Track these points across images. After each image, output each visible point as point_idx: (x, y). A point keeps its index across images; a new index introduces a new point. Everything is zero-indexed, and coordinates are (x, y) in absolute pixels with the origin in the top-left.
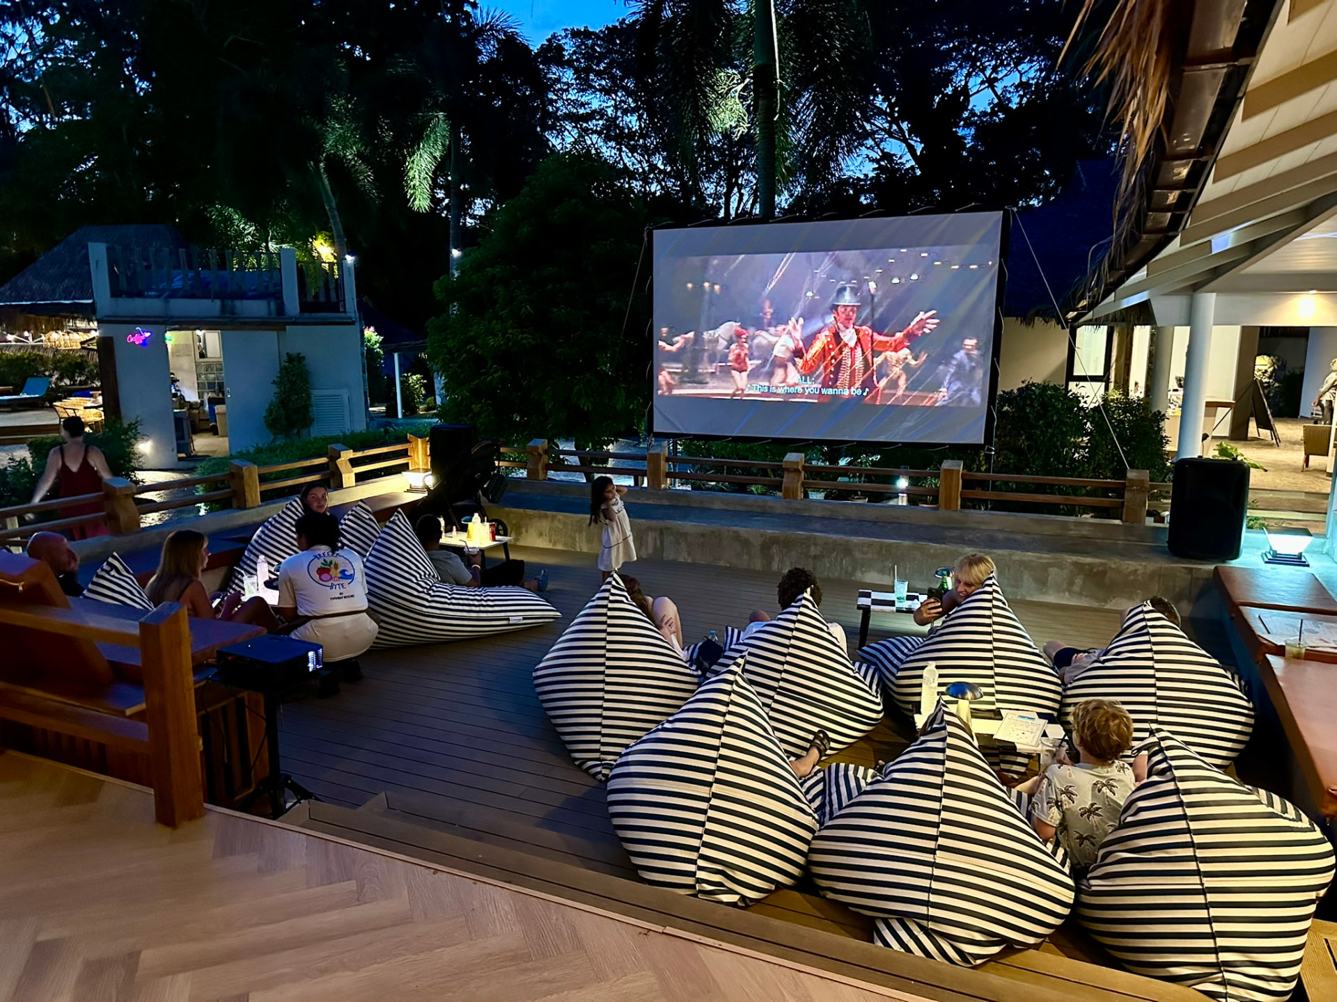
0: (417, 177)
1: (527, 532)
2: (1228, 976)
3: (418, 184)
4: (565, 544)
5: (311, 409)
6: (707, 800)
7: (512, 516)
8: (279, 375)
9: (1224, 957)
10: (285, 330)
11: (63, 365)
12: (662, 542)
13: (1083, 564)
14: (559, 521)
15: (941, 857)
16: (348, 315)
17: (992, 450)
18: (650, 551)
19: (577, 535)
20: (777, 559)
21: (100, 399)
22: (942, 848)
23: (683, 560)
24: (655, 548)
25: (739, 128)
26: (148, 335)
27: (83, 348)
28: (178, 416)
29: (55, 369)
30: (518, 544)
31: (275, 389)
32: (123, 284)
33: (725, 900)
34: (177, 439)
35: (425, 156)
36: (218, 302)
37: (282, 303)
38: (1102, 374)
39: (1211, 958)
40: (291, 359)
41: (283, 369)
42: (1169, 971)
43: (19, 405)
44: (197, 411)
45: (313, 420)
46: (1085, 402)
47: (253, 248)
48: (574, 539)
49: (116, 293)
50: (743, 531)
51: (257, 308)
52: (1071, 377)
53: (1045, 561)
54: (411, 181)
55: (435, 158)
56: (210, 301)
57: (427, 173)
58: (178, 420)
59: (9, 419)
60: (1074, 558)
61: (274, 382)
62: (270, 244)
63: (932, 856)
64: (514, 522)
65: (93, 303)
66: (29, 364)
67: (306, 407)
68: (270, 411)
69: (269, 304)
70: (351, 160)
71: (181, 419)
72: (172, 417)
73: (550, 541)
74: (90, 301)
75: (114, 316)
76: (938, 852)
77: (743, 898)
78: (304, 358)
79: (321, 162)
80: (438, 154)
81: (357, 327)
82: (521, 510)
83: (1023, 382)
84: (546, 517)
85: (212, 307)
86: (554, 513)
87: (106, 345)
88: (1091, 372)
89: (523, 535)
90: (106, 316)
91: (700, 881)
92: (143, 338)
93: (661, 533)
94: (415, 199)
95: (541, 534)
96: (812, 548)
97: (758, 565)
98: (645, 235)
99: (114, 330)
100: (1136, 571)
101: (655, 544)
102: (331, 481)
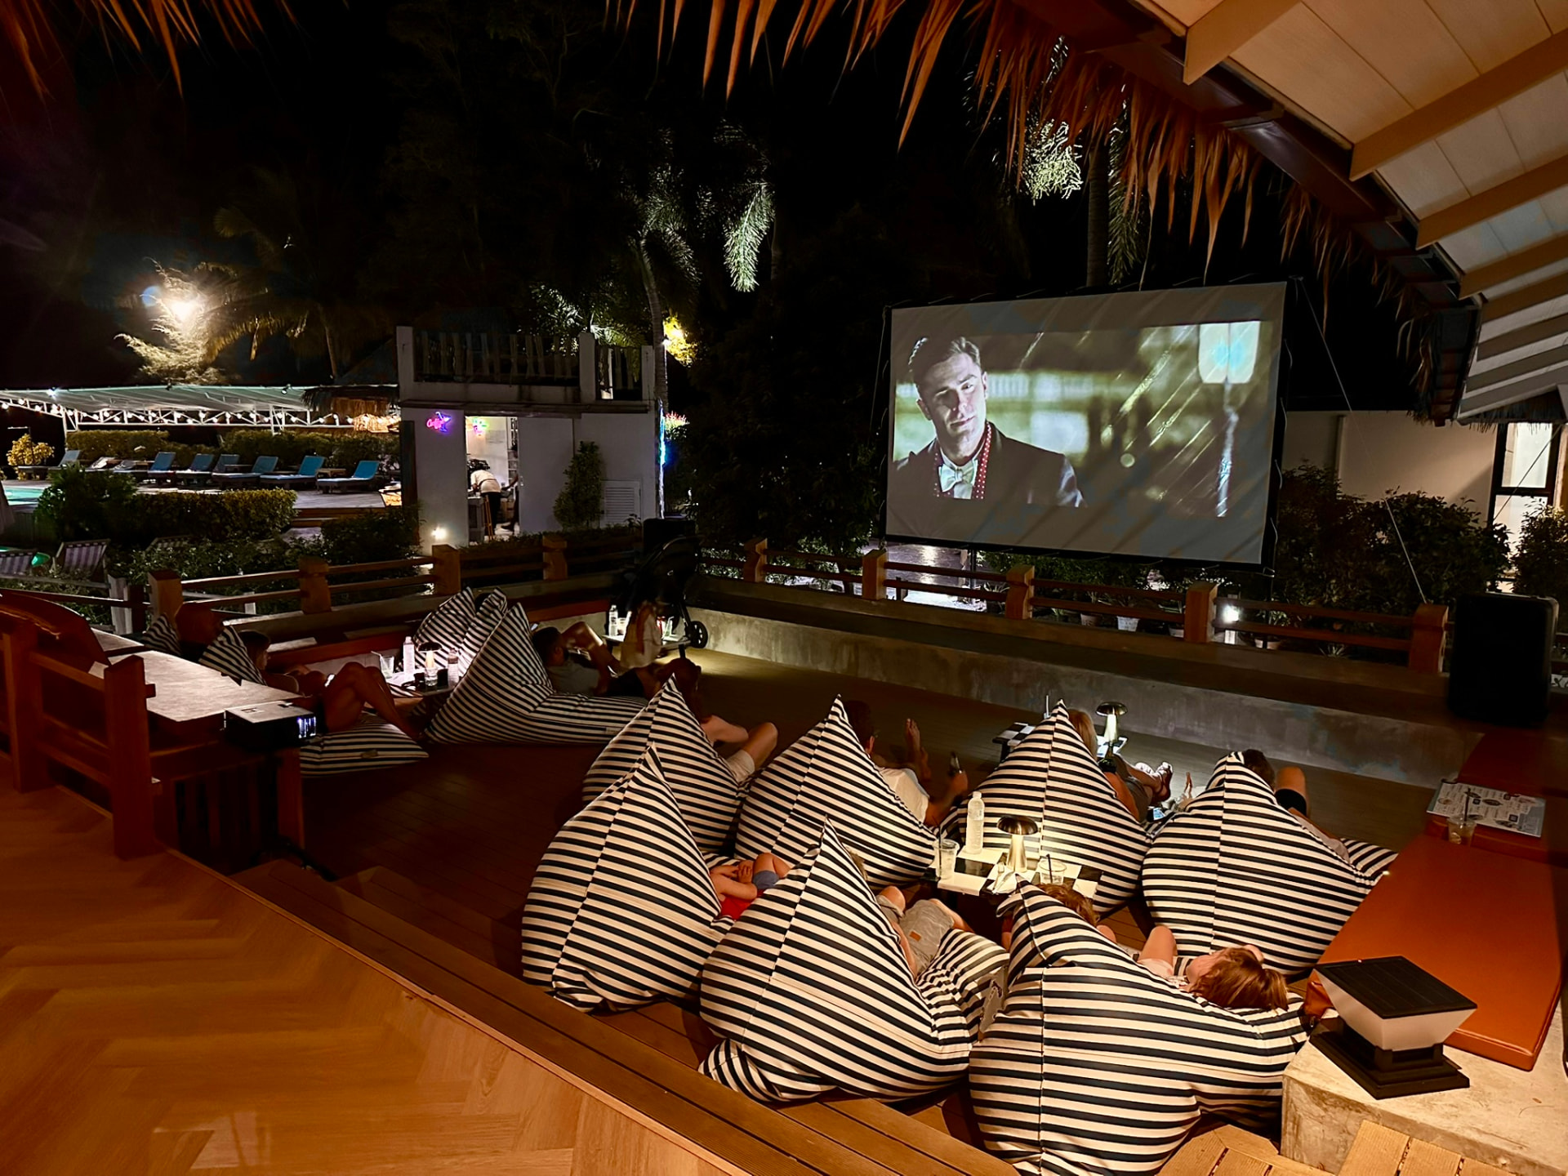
0: (742, 253)
1: (725, 637)
2: (1045, 1157)
3: (742, 260)
4: (761, 653)
5: (601, 500)
6: (581, 899)
7: (711, 618)
8: (571, 464)
9: (1046, 1136)
10: (580, 418)
11: (394, 448)
12: (857, 658)
13: (1328, 717)
14: (756, 626)
15: (777, 980)
16: (644, 402)
17: (1272, 574)
18: (845, 666)
19: (773, 644)
20: (976, 685)
21: (399, 486)
22: (779, 970)
23: (878, 680)
24: (849, 664)
25: (1069, 186)
26: (446, 419)
27: (391, 432)
28: (473, 503)
29: (386, 453)
30: (717, 650)
31: (566, 479)
32: (428, 369)
33: (580, 999)
34: (470, 527)
35: (751, 229)
36: (515, 388)
37: (579, 390)
38: (1543, 485)
39: (1032, 1135)
40: (584, 448)
41: (576, 457)
42: (998, 1146)
43: (349, 488)
44: (506, 500)
45: (603, 512)
46: (1476, 521)
47: (574, 331)
48: (770, 648)
49: (419, 376)
50: (942, 651)
51: (555, 393)
52: (1498, 488)
53: (1282, 709)
54: (736, 258)
55: (760, 231)
56: (507, 386)
57: (752, 248)
58: (472, 507)
59: (334, 501)
60: (1319, 709)
61: (566, 472)
62: (592, 327)
63: (768, 976)
64: (713, 625)
65: (398, 387)
66: (363, 447)
67: (596, 499)
68: (559, 501)
69: (565, 390)
70: (670, 237)
71: (475, 507)
72: (466, 503)
73: (747, 649)
74: (395, 386)
75: (416, 400)
76: (774, 974)
77: (605, 1000)
78: (597, 447)
79: (642, 239)
80: (763, 227)
81: (652, 415)
82: (720, 613)
83: (1388, 492)
84: (744, 620)
85: (511, 391)
86: (751, 618)
87: (406, 427)
88: (1528, 484)
89: (721, 640)
90: (409, 400)
91: (557, 979)
92: (442, 422)
93: (856, 648)
94: (739, 277)
95: (738, 641)
96: (1015, 675)
97: (955, 691)
98: (884, 316)
99: (415, 414)
100: (1394, 729)
101: (850, 658)
102: (544, 572)
